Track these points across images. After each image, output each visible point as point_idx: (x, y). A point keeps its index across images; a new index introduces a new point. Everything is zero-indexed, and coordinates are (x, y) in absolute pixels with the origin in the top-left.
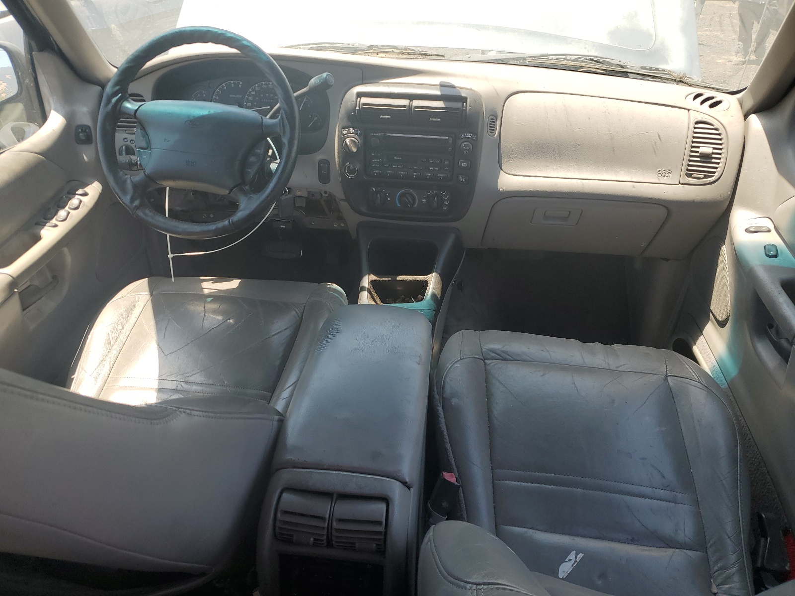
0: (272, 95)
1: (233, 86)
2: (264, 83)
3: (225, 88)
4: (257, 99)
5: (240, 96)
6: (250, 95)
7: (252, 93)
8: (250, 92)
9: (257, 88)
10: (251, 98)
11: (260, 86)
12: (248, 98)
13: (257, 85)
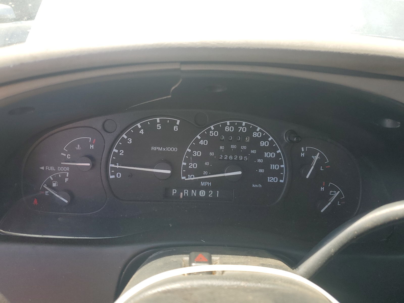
0: (244, 147)
1: (159, 127)
2: (228, 123)
3: (142, 132)
4: (211, 154)
5: (175, 149)
6: (197, 147)
7: (201, 142)
8: (198, 141)
9: (212, 134)
10: (197, 154)
11: (221, 130)
12: (192, 153)
13: (212, 127)
